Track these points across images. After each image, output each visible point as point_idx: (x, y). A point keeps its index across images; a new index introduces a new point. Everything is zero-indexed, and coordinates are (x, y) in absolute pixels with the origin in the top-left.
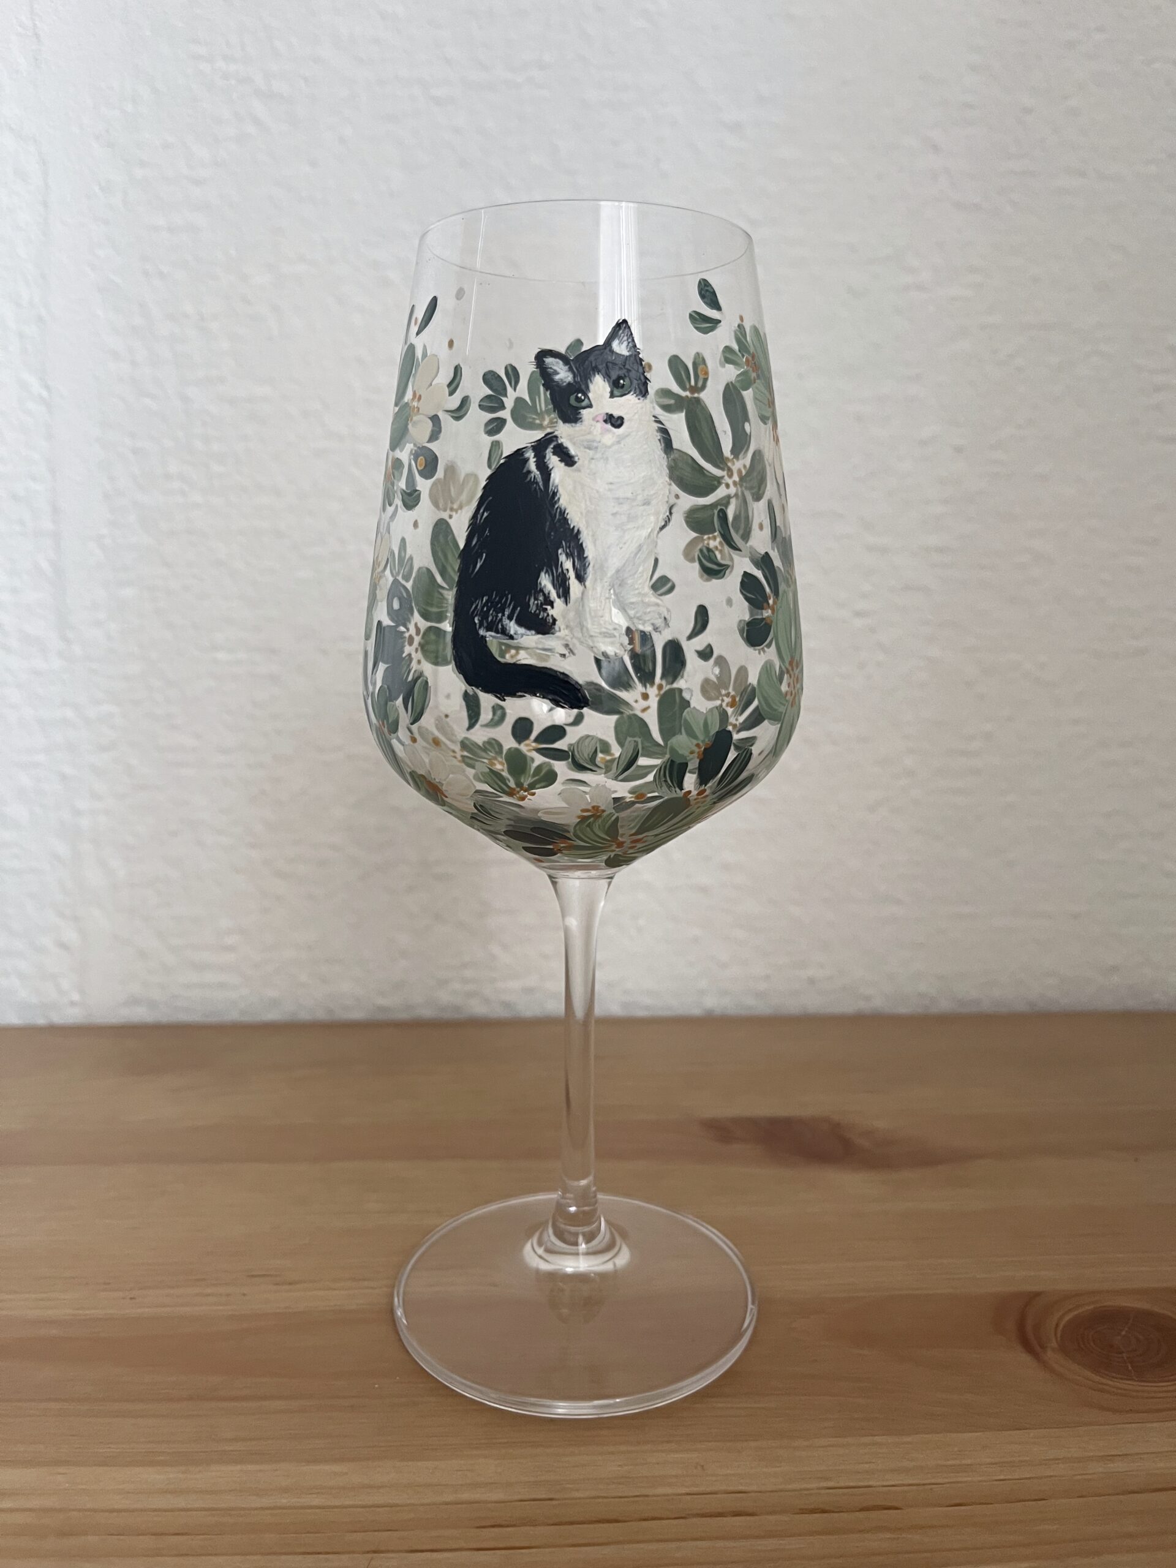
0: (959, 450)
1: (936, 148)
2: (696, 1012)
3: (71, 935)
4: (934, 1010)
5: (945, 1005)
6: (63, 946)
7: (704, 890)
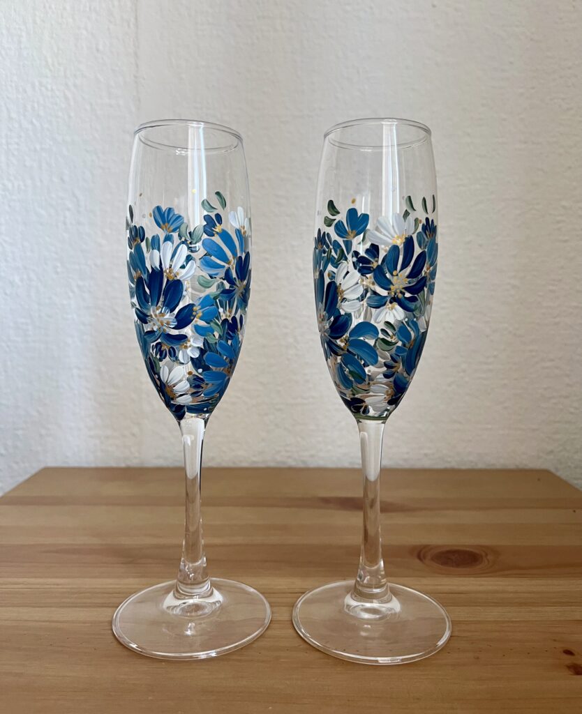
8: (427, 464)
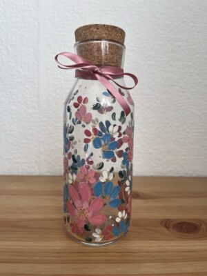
3: (37, 160)
5: (194, 175)
6: (36, 162)
7: (151, 153)
8: (170, 174)
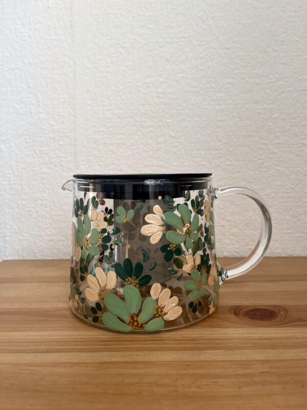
0: (283, 120)
1: (276, 51)
2: (222, 256)
4: (281, 256)
